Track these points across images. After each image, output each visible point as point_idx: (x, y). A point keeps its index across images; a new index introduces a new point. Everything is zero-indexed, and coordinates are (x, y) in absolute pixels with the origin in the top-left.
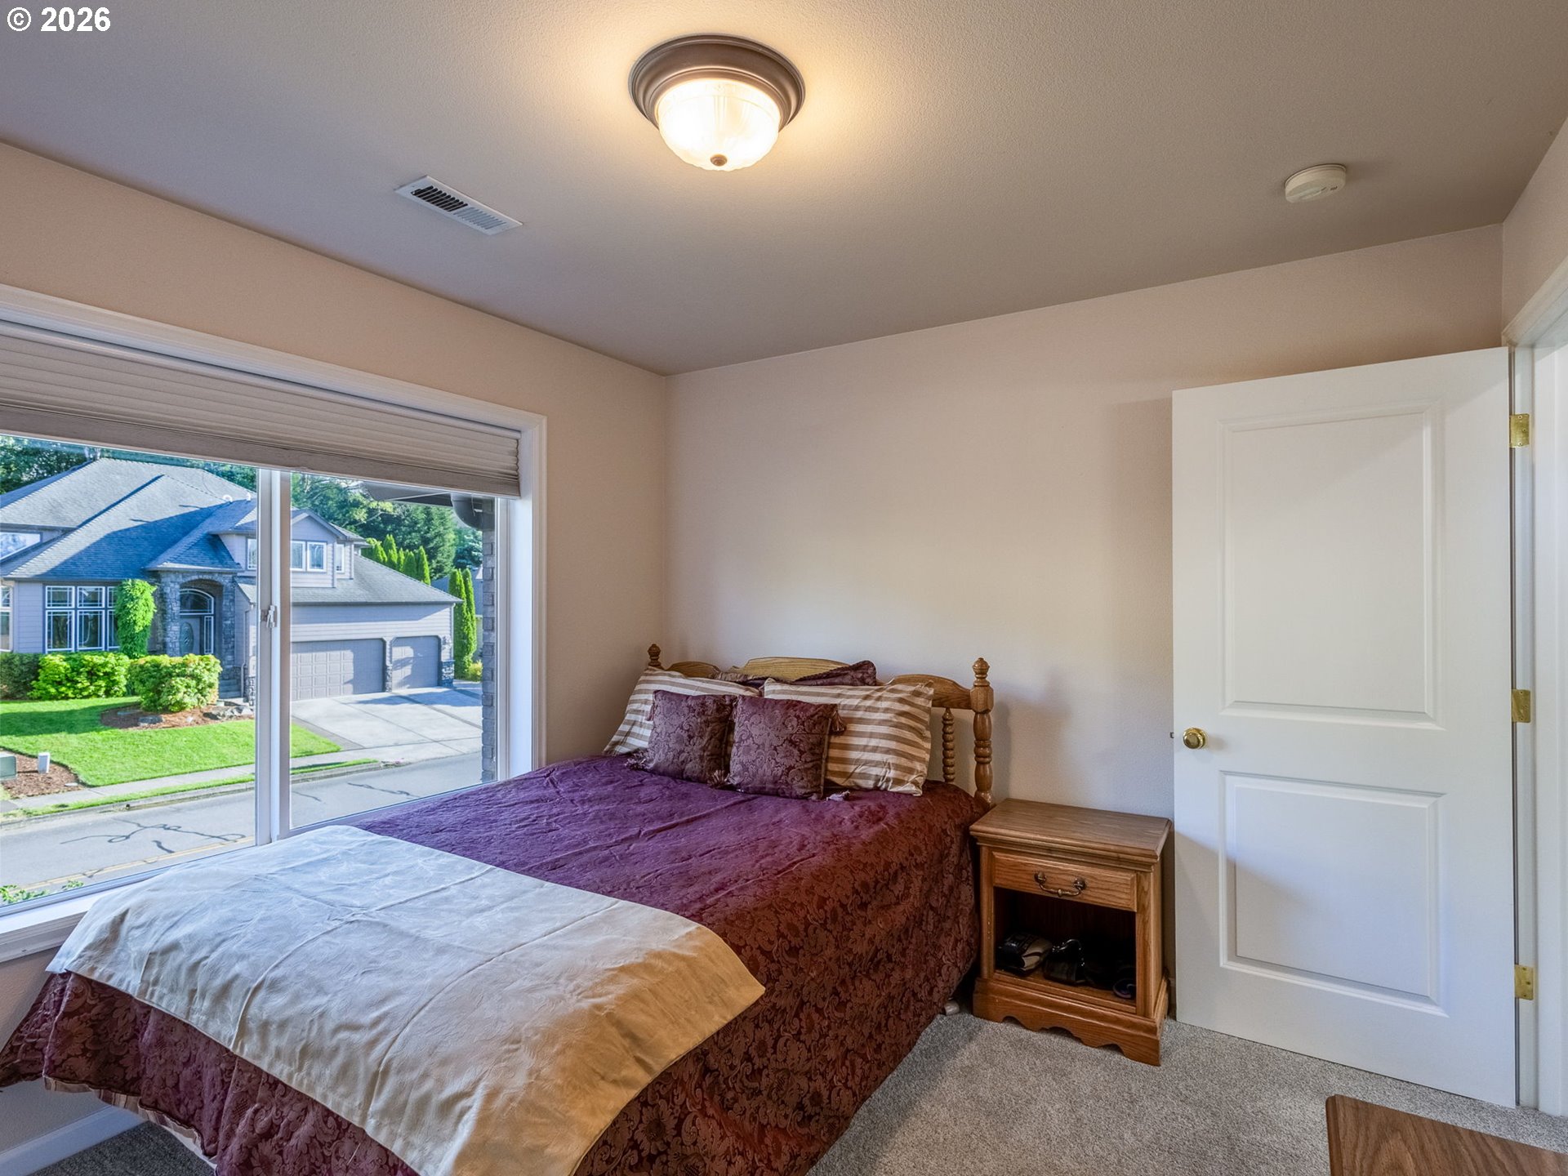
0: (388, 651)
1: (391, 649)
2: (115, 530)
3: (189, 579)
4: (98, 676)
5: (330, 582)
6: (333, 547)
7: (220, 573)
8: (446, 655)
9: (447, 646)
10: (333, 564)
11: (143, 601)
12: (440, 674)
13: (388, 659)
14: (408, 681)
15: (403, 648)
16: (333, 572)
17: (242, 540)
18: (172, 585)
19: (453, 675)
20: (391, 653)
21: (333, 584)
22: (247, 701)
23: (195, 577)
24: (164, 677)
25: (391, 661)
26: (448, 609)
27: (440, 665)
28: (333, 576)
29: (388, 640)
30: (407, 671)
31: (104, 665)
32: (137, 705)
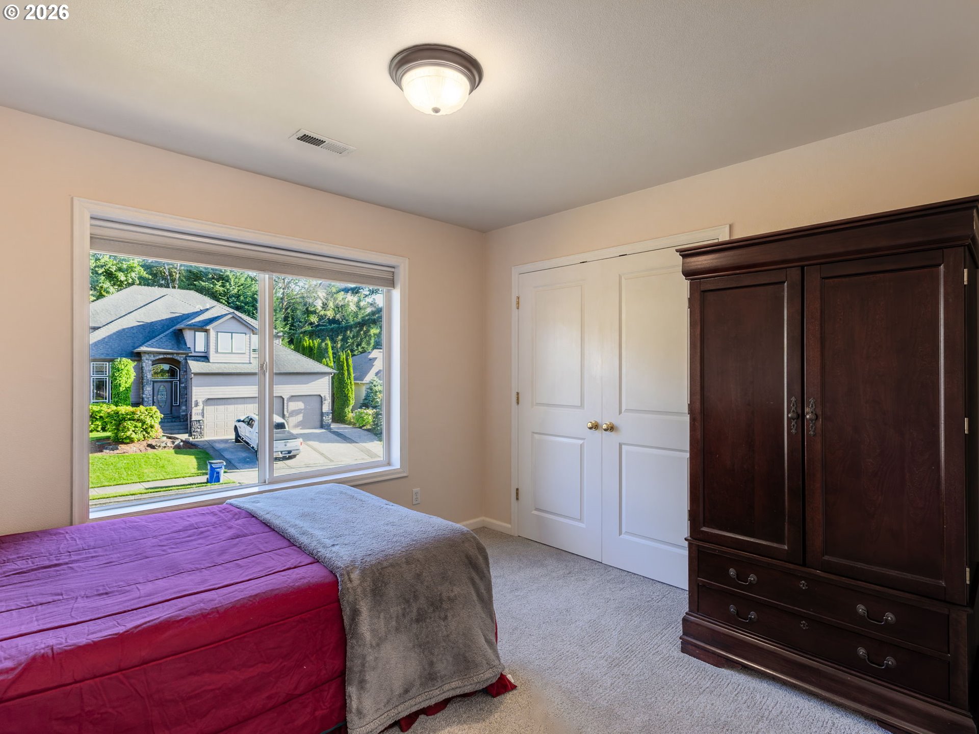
0: (285, 405)
1: (287, 403)
2: (124, 327)
3: (158, 358)
4: (96, 419)
5: (249, 359)
6: (250, 337)
7: (178, 354)
8: (327, 407)
9: (326, 402)
10: (250, 347)
11: (126, 372)
12: (322, 420)
13: (285, 410)
14: (301, 425)
15: (297, 403)
16: (250, 353)
17: (192, 332)
18: (147, 361)
19: (331, 421)
20: (287, 406)
21: (250, 361)
22: (191, 436)
23: (161, 356)
24: (121, 421)
25: (287, 411)
26: (327, 377)
27: (322, 414)
28: (250, 355)
29: (286, 398)
30: (300, 418)
31: (100, 412)
32: (108, 438)
